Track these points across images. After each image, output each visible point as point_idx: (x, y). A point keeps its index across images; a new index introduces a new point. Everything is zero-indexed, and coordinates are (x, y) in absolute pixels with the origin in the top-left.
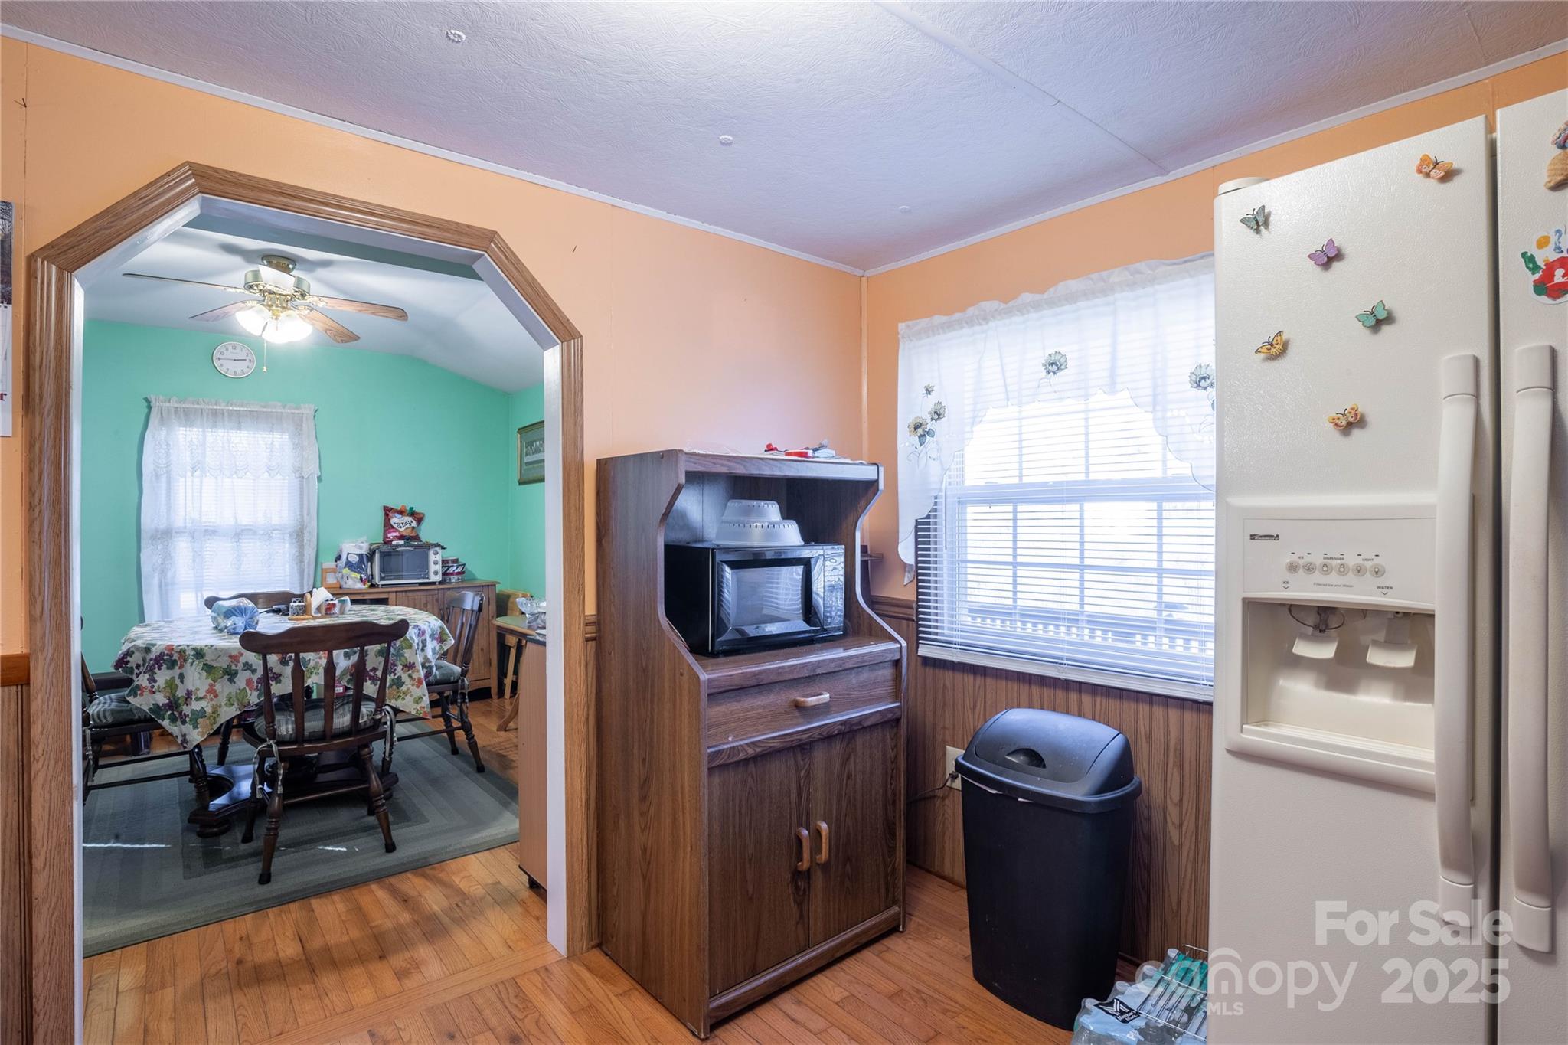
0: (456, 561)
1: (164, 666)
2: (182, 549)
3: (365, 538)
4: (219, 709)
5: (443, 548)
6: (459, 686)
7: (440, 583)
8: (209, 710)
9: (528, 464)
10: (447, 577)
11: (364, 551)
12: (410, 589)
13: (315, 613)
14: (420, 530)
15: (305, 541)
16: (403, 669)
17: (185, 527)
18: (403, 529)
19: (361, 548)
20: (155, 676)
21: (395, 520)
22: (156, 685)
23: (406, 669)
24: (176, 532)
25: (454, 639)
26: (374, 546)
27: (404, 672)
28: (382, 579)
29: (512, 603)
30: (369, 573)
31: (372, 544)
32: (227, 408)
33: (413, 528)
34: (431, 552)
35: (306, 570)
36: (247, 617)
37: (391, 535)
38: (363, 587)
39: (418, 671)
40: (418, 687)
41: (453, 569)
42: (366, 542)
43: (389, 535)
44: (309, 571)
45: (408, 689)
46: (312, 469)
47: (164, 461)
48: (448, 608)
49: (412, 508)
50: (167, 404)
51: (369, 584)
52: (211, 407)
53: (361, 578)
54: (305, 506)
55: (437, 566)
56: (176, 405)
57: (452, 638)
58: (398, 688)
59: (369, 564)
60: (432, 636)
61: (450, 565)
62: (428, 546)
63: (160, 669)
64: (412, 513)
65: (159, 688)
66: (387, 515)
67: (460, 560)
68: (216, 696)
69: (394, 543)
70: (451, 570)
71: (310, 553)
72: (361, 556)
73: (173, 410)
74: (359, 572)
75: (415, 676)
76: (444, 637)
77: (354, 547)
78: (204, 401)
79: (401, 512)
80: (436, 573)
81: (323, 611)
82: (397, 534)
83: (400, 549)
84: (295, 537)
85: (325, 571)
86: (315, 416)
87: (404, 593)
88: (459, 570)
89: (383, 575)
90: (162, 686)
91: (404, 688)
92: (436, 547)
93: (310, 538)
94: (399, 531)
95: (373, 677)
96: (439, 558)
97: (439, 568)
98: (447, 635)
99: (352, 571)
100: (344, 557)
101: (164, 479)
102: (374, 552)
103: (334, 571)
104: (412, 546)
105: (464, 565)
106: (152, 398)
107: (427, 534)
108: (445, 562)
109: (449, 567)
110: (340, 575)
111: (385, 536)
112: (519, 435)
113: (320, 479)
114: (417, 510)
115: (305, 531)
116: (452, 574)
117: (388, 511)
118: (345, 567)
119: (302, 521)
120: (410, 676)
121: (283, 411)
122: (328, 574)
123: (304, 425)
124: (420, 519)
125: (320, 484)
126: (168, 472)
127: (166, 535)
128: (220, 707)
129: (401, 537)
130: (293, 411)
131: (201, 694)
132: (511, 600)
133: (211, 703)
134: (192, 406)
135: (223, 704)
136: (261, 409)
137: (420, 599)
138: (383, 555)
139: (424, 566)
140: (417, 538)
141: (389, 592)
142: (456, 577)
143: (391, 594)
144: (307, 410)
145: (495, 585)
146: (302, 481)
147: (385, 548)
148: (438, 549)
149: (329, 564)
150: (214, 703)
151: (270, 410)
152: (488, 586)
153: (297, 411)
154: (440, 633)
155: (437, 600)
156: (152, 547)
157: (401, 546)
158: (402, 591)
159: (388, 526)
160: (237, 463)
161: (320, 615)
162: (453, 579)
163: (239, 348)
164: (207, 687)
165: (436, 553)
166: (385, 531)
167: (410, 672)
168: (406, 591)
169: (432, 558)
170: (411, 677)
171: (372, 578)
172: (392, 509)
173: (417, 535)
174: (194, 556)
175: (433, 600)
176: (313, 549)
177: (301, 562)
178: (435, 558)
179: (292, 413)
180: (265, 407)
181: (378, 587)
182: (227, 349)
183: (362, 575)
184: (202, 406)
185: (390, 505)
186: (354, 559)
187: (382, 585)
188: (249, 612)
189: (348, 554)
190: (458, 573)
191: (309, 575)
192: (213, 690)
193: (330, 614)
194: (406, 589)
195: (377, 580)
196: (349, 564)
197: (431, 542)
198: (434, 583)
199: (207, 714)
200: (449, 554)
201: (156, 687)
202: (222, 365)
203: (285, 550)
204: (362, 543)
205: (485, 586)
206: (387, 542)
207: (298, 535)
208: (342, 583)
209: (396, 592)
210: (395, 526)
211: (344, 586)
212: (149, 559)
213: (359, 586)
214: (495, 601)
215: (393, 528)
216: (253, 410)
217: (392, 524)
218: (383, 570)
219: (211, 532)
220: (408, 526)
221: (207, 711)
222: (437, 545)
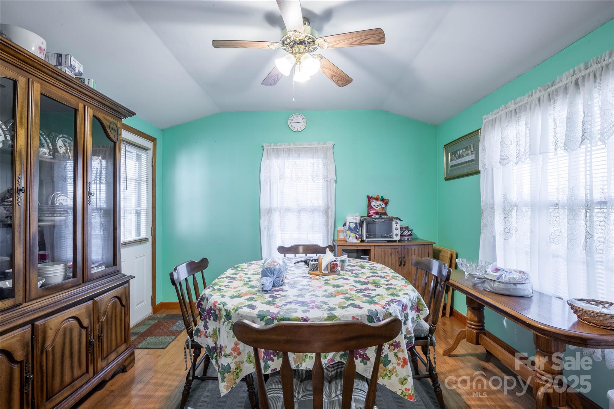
0: (407, 228)
1: (212, 318)
2: (276, 217)
3: (358, 214)
4: (241, 365)
5: (400, 220)
6: (429, 343)
7: (400, 241)
8: (233, 366)
9: (452, 166)
10: (403, 238)
11: (358, 221)
12: (382, 244)
13: (324, 270)
14: (387, 209)
15: (329, 215)
16: (389, 348)
17: (277, 207)
18: (377, 209)
19: (356, 219)
20: (207, 324)
21: (374, 203)
22: (208, 331)
23: (392, 347)
24: (274, 210)
25: (429, 309)
26: (363, 218)
27: (390, 351)
28: (367, 237)
29: (443, 256)
30: (360, 233)
31: (362, 217)
32: (294, 147)
33: (383, 208)
34: (394, 222)
35: (330, 231)
36: (275, 277)
37: (372, 212)
38: (357, 241)
39: (403, 351)
40: (403, 367)
41: (406, 233)
42: (359, 216)
43: (370, 212)
44: (331, 231)
45: (394, 368)
46: (332, 176)
47: (268, 175)
48: (404, 257)
49: (382, 197)
50: (270, 147)
51: (361, 240)
52: (287, 147)
53: (356, 237)
54: (329, 197)
55: (397, 231)
56: (273, 147)
57: (427, 308)
58: (385, 367)
59: (360, 228)
60: (412, 309)
61: (404, 230)
62: (392, 219)
63: (210, 320)
64: (383, 200)
65: (209, 334)
66: (369, 201)
67: (409, 227)
68: (239, 354)
69: (373, 217)
70: (405, 233)
71: (331, 221)
72: (356, 224)
73: (272, 150)
74: (355, 233)
75: (400, 355)
76: (421, 307)
77: (353, 219)
78: (284, 145)
79: (377, 199)
80: (397, 235)
81: (329, 269)
82: (374, 211)
83: (377, 220)
84: (325, 213)
85: (339, 231)
86: (333, 148)
87: (379, 247)
88: (409, 233)
89: (368, 235)
90: (212, 333)
91: (390, 367)
92: (397, 219)
93: (332, 213)
94: (376, 210)
95: (363, 355)
96: (398, 226)
97: (398, 232)
98: (423, 305)
99: (352, 232)
100: (347, 224)
101: (269, 184)
102: (363, 222)
103: (343, 231)
104: (383, 219)
105: (412, 230)
106: (264, 145)
107: (391, 212)
108: (401, 228)
109: (404, 231)
110: (346, 234)
111: (369, 213)
112: (445, 149)
113: (336, 181)
114: (385, 198)
115: (329, 210)
116: (405, 236)
117: (370, 198)
118: (348, 230)
119: (328, 204)
120: (396, 354)
121: (318, 146)
122: (340, 233)
123: (328, 153)
124: (386, 203)
125: (336, 184)
126: (270, 181)
127: (270, 211)
128: (242, 363)
129: (377, 213)
130: (323, 146)
131: (228, 351)
132: (441, 254)
133: (235, 360)
134: (279, 147)
135: (245, 360)
136: (308, 146)
137: (388, 251)
138: (368, 223)
139: (390, 230)
140: (385, 214)
141: (371, 246)
142: (407, 237)
143: (371, 247)
144: (330, 144)
145: (432, 244)
146: (327, 183)
147: (369, 220)
148: (398, 221)
149: (340, 227)
150: (237, 359)
151: (312, 146)
152: (428, 245)
153: (324, 146)
154: (418, 302)
155: (398, 252)
156: (264, 217)
157: (377, 218)
158: (378, 246)
159: (370, 207)
160: (299, 175)
161: (327, 272)
162: (406, 238)
163: (299, 116)
164: (233, 345)
165: (397, 223)
166: (368, 210)
167: (396, 351)
168: (380, 246)
169: (395, 226)
170: (397, 356)
171: (362, 237)
172: (372, 197)
173: (386, 212)
174: (281, 222)
175: (395, 251)
176: (333, 219)
177: (328, 226)
178: (396, 226)
179: (322, 147)
180: (310, 145)
181: (365, 242)
182: (294, 118)
183: (357, 235)
184: (284, 147)
185: (371, 195)
186: (353, 226)
187: (367, 241)
188: (276, 272)
189: (350, 222)
190: (409, 235)
191: (331, 233)
192: (237, 348)
193: (334, 271)
194: (380, 244)
195: (364, 238)
196: (350, 229)
197: (394, 216)
198: (395, 241)
199: (231, 370)
200: (404, 224)
201: (208, 333)
202: (292, 126)
203: (319, 219)
204: (357, 216)
205: (426, 245)
206: (369, 216)
207: (326, 212)
208: (347, 239)
209: (375, 246)
210: (374, 207)
211: (348, 241)
212: (264, 223)
213: (355, 241)
214: (432, 254)
215: (373, 208)
216: (305, 147)
217: (372, 206)
218: (368, 232)
219: (288, 210)
220: (380, 207)
221: (232, 367)
222: (397, 218)
